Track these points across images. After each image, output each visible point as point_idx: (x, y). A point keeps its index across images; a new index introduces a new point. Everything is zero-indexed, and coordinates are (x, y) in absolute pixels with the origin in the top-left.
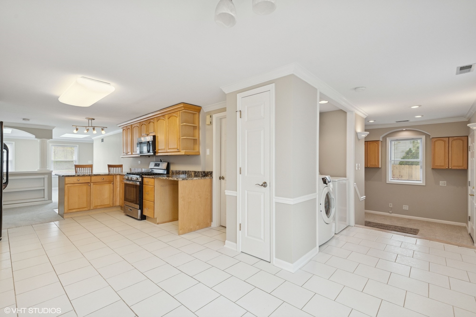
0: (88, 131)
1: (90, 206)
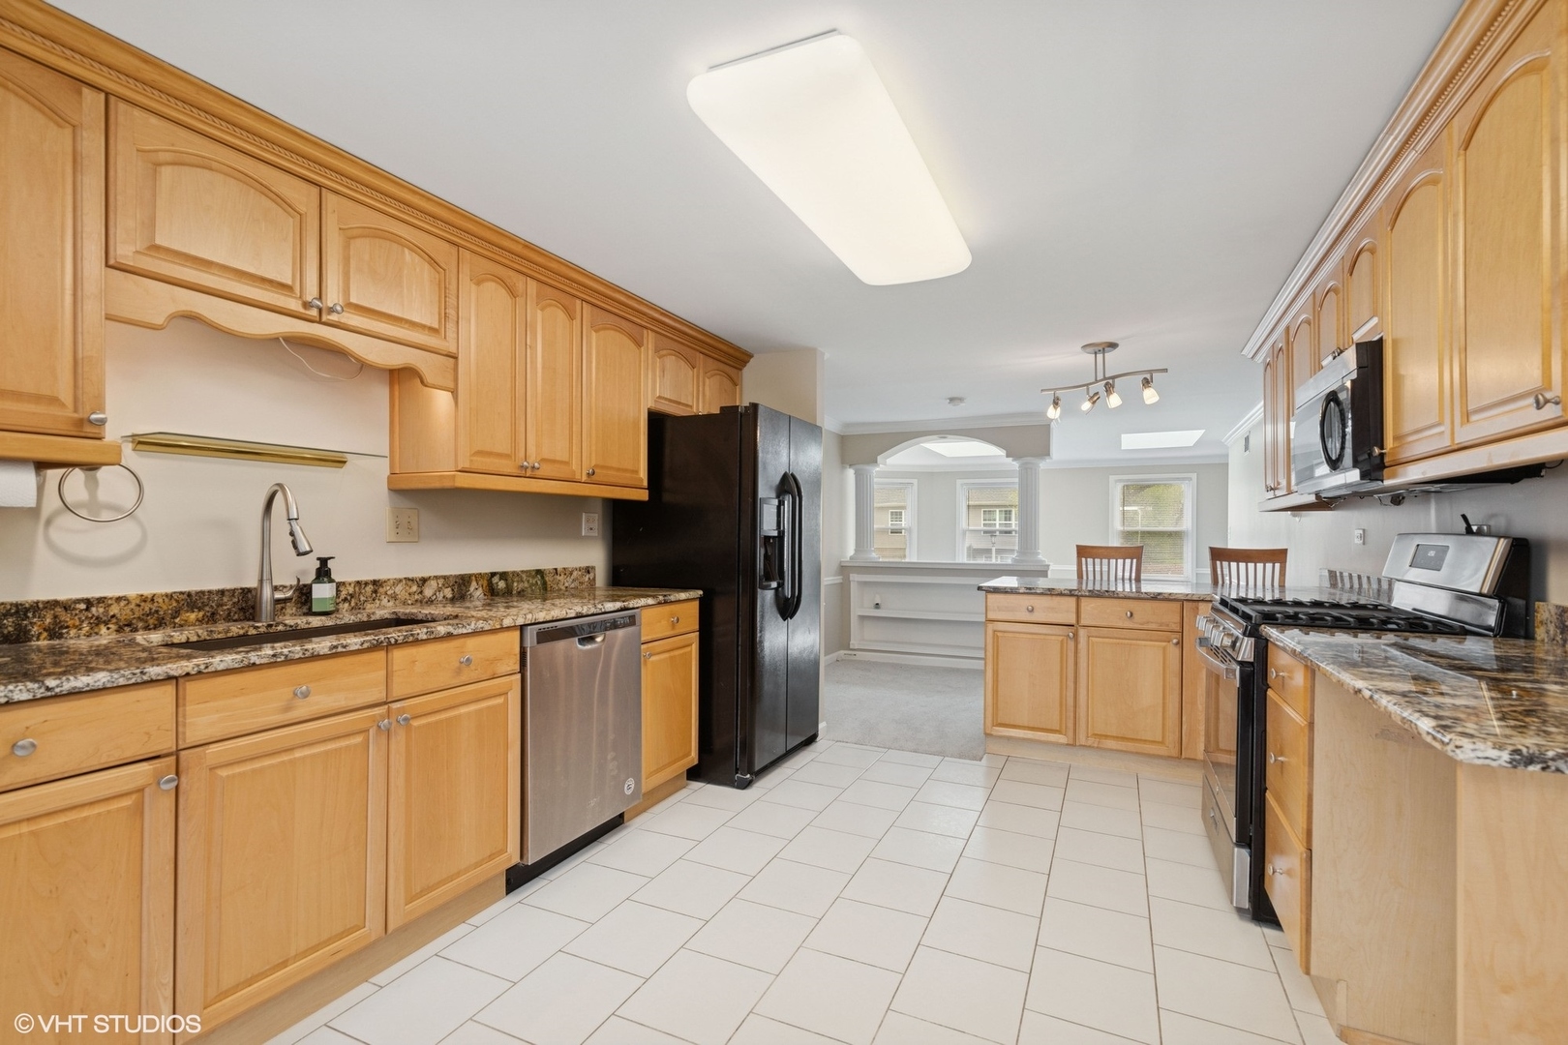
0: (1094, 403)
1: (1075, 730)
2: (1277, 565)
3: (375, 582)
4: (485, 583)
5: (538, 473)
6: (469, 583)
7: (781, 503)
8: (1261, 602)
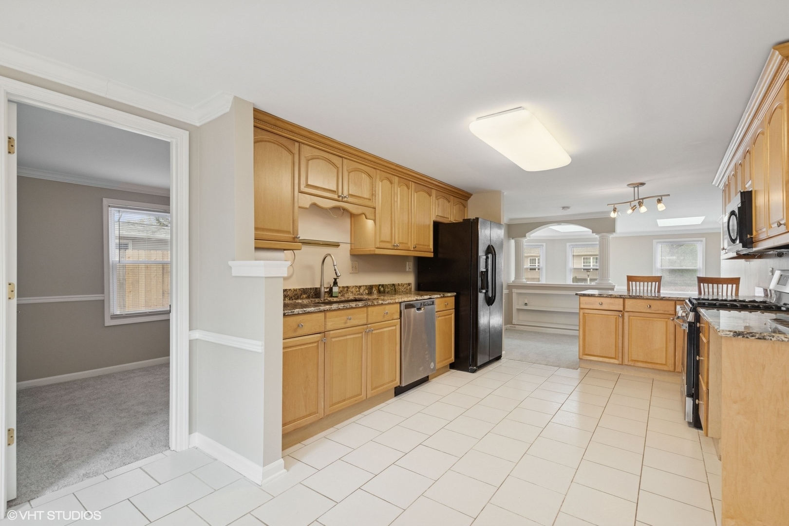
0: (634, 210)
1: (622, 358)
2: (734, 286)
3: (347, 287)
4: (377, 288)
5: (399, 248)
6: (373, 288)
7: (487, 258)
8: (708, 300)
